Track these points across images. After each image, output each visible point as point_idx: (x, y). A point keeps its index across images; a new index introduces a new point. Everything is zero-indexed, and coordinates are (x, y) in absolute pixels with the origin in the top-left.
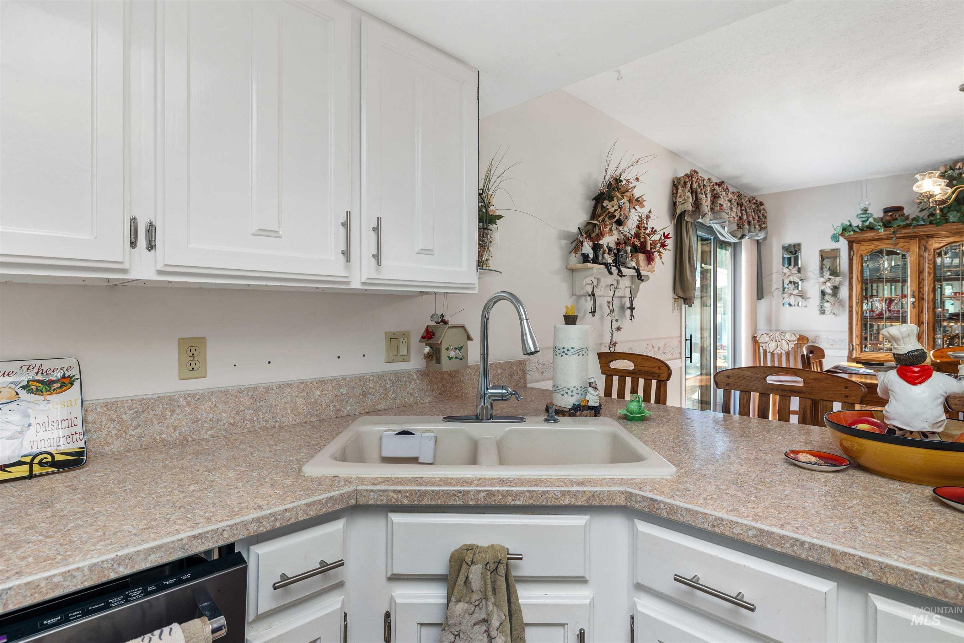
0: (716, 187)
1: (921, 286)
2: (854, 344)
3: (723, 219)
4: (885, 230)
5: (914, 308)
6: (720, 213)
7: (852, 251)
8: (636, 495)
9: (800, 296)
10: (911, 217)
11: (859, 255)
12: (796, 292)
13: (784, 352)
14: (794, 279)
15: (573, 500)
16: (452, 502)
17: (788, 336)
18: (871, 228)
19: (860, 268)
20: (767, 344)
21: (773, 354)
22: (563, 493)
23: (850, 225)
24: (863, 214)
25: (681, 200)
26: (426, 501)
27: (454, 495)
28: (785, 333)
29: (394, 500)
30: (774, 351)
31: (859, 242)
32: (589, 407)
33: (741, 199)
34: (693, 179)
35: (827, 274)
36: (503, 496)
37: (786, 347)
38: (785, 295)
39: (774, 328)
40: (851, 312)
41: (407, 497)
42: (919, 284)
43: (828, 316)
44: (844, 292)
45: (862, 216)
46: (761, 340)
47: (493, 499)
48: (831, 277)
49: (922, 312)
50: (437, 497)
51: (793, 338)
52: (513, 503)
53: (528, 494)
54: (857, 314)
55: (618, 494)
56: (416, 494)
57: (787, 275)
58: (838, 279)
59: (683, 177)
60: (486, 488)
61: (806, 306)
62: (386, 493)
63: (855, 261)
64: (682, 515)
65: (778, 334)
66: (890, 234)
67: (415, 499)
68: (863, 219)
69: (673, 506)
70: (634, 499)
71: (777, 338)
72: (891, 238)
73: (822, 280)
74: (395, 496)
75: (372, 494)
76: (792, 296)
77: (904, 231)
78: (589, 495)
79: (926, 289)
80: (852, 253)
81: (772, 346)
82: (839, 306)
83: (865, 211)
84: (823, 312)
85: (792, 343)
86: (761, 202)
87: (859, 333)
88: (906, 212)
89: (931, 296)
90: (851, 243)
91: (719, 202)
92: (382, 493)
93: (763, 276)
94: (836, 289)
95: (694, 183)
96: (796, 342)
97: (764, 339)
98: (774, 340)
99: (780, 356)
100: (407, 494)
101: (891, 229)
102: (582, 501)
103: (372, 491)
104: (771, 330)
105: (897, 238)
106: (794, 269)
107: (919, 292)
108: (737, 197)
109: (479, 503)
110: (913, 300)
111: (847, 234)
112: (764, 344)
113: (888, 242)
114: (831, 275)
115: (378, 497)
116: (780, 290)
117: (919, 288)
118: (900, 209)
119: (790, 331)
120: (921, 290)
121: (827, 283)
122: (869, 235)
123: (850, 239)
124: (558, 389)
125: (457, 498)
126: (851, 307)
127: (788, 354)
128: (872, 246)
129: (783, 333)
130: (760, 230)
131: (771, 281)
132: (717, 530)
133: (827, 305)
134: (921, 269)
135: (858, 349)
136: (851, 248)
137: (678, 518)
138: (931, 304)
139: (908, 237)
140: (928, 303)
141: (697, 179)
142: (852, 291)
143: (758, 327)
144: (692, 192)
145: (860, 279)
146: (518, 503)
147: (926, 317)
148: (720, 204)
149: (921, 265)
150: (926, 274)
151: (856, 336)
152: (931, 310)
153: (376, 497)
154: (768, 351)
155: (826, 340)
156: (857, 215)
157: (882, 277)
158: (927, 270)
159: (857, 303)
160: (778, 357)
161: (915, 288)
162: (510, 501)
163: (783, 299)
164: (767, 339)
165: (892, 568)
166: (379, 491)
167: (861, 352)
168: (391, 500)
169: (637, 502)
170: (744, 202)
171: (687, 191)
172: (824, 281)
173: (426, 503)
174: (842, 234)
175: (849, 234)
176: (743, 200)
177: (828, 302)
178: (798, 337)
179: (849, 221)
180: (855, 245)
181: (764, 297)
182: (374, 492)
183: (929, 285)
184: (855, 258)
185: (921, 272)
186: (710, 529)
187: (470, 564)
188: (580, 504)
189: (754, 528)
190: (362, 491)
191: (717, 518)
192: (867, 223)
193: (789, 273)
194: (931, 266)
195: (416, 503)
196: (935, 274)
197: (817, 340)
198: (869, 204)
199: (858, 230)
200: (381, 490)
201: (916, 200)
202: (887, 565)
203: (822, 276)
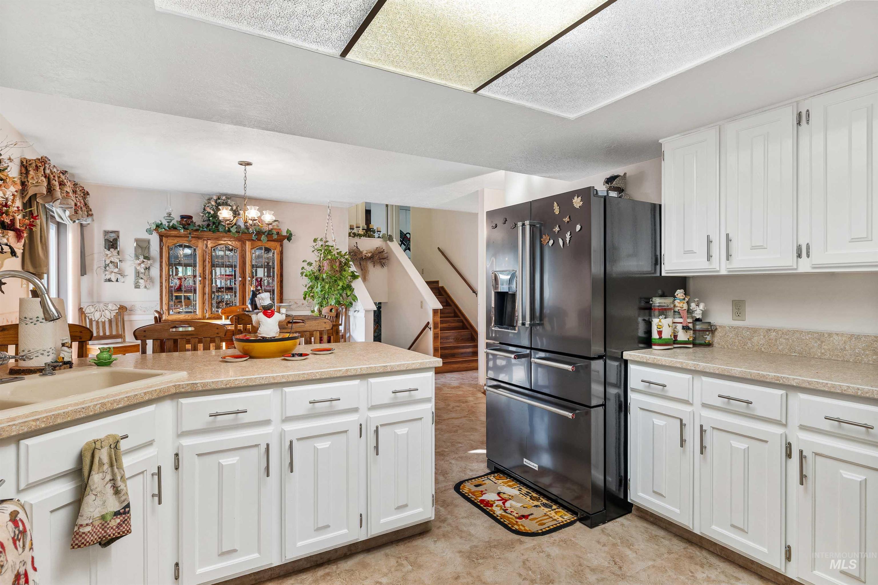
0: (61, 175)
1: (204, 270)
2: (164, 309)
3: (70, 205)
4: (184, 231)
5: (200, 284)
6: (66, 199)
7: (162, 243)
8: (183, 385)
9: (119, 274)
10: (197, 224)
11: (167, 246)
12: (116, 270)
13: (107, 320)
14: (114, 260)
15: (150, 396)
16: (78, 416)
17: (110, 307)
18: (174, 228)
19: (167, 255)
20: (92, 314)
21: (97, 322)
22: (145, 393)
23: (161, 224)
24: (168, 216)
25: (35, 183)
26: (59, 421)
27: (79, 412)
28: (108, 304)
29: (33, 427)
30: (98, 320)
31: (167, 237)
32: (65, 362)
33: (76, 188)
34: (46, 165)
35: (141, 258)
36: (111, 404)
37: (108, 316)
38: (107, 272)
39: (95, 300)
40: (161, 286)
41: (44, 422)
42: (203, 268)
43: (142, 290)
44: (155, 271)
45: (168, 218)
46: (87, 311)
47: (105, 407)
48: (144, 260)
49: (205, 287)
50: (67, 416)
51: (115, 308)
52: (117, 407)
53: (126, 399)
54: (166, 288)
55: (172, 387)
56: (51, 418)
57: (109, 256)
58: (149, 262)
59: (35, 160)
60: (100, 402)
61: (124, 282)
62: (27, 424)
63: (164, 250)
64: (210, 386)
65: (102, 305)
66: (187, 234)
67: (51, 421)
68: (168, 221)
69: (205, 383)
70: (181, 387)
71: (101, 309)
72: (188, 237)
73: (138, 262)
74: (34, 423)
75: (14, 427)
76: (113, 274)
77: (195, 233)
78: (158, 391)
79: (207, 272)
80: (162, 244)
81: (97, 316)
82: (150, 282)
83: (169, 215)
84: (137, 286)
85: (114, 311)
86: (87, 192)
87: (167, 302)
88: (194, 220)
89: (210, 277)
90: (161, 236)
91: (66, 189)
92: (22, 425)
93: (86, 256)
94: (147, 269)
95: (47, 169)
96: (117, 311)
97: (90, 310)
98: (98, 310)
99: (104, 323)
100: (44, 420)
101: (188, 231)
102: (155, 396)
103: (14, 425)
104: (93, 302)
105: (192, 237)
106: (115, 252)
107: (203, 273)
108: (73, 185)
109: (97, 412)
110: (200, 279)
111: (160, 230)
112: (90, 314)
113: (186, 239)
114: (144, 259)
115: (19, 428)
116: (102, 268)
117: (204, 271)
118: (190, 217)
119: (111, 302)
120: (205, 272)
121: (142, 265)
122: (174, 233)
123: (161, 234)
124: (30, 352)
125: (81, 413)
126: (161, 283)
127: (110, 321)
128: (175, 241)
129: (106, 305)
130: (88, 216)
131: (93, 260)
132: (228, 386)
133: (141, 281)
134: (204, 259)
135: (167, 313)
136: (161, 240)
137: (209, 387)
138: (210, 281)
139: (197, 237)
140: (208, 281)
141: (49, 166)
142: (162, 271)
143: (82, 301)
144: (45, 177)
145: (167, 263)
146: (120, 406)
147: (207, 290)
148: (66, 191)
149: (204, 257)
150: (207, 262)
151: (165, 304)
152: (210, 286)
153: (17, 428)
154: (93, 320)
155: (140, 308)
156: (165, 217)
157: (181, 262)
158: (207, 260)
159: (166, 280)
160: (102, 324)
161: (201, 271)
162: (115, 406)
163: (105, 275)
164: (93, 310)
165: (291, 375)
166: (20, 423)
167: (169, 315)
168: (31, 427)
169: (183, 388)
170: (78, 191)
171: (41, 175)
172: (139, 263)
173: (59, 422)
174: (155, 230)
175: (161, 230)
176: (77, 189)
177: (142, 278)
178: (119, 306)
179: (161, 221)
180: (164, 238)
181: (87, 274)
182: (16, 425)
183: (209, 270)
184: (164, 247)
185: (204, 261)
186: (224, 387)
187: (100, 448)
188: (154, 397)
189: (244, 379)
190: (5, 427)
191: (227, 381)
192: (171, 224)
193: (111, 255)
194: (210, 258)
195: (51, 424)
196: (212, 262)
197: (133, 309)
198: (172, 210)
199: (168, 229)
200: (22, 423)
201: (200, 214)
202: (289, 375)
203: (138, 259)
